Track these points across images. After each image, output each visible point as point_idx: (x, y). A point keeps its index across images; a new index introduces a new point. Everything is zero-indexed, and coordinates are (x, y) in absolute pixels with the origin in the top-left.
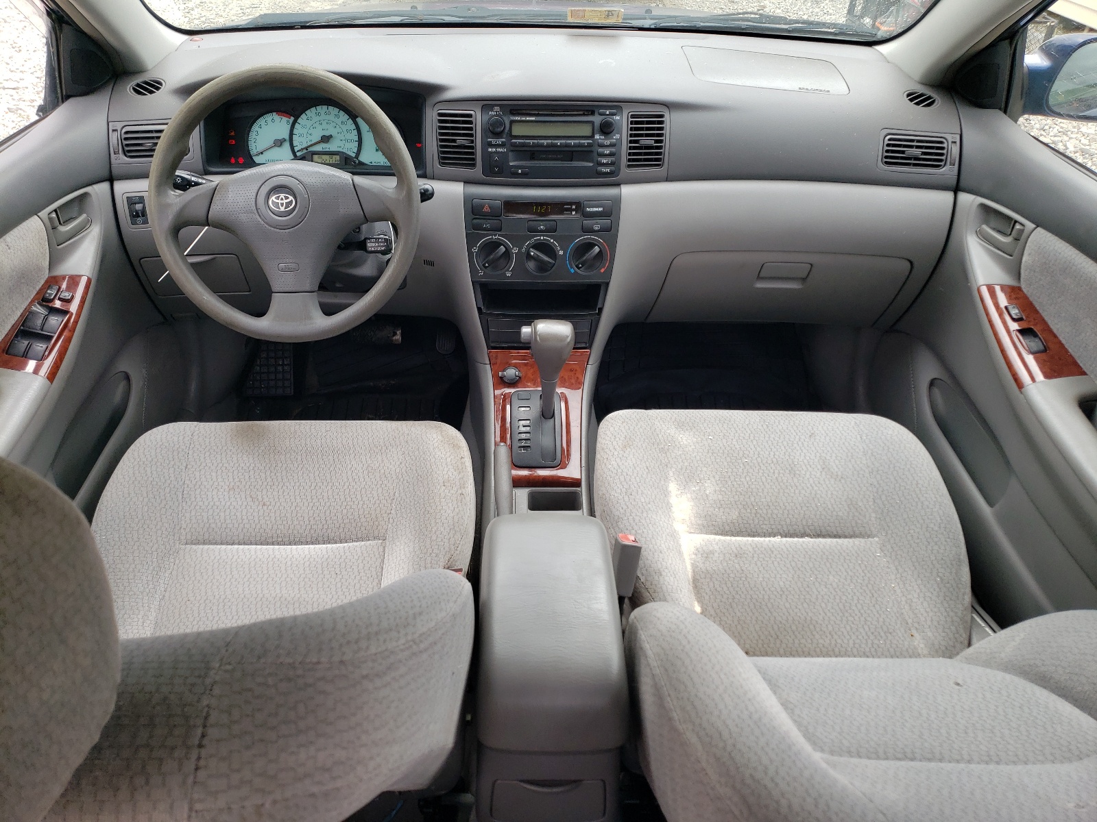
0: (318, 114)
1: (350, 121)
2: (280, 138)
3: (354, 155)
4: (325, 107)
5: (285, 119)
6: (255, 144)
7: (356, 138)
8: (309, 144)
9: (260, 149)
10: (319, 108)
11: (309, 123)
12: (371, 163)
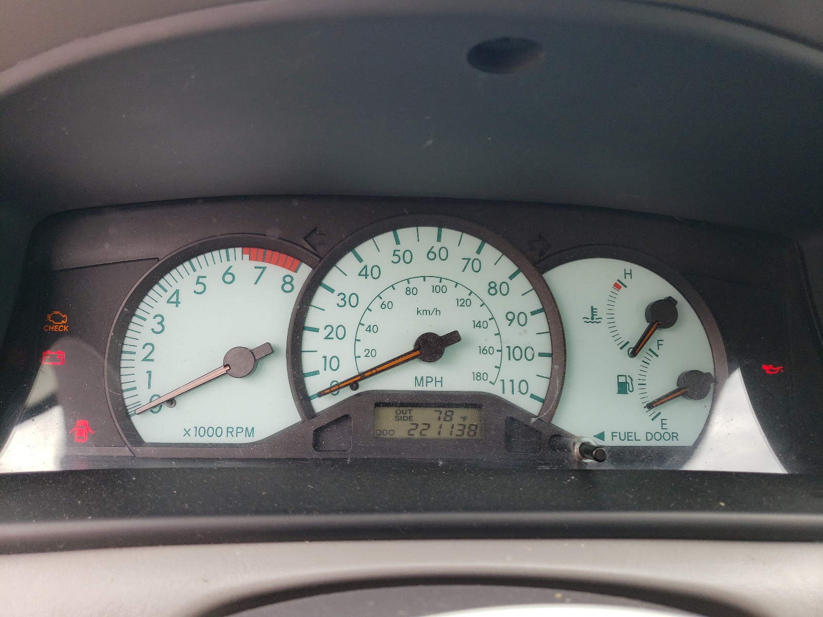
0: (401, 257)
1: (522, 283)
2: (253, 341)
3: (534, 407)
4: (428, 233)
5: (275, 273)
6: (148, 366)
7: (544, 344)
8: (366, 364)
9: (164, 387)
10: (407, 234)
11: (367, 289)
12: (601, 436)
